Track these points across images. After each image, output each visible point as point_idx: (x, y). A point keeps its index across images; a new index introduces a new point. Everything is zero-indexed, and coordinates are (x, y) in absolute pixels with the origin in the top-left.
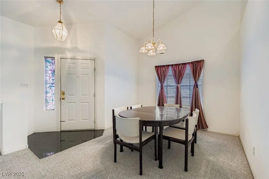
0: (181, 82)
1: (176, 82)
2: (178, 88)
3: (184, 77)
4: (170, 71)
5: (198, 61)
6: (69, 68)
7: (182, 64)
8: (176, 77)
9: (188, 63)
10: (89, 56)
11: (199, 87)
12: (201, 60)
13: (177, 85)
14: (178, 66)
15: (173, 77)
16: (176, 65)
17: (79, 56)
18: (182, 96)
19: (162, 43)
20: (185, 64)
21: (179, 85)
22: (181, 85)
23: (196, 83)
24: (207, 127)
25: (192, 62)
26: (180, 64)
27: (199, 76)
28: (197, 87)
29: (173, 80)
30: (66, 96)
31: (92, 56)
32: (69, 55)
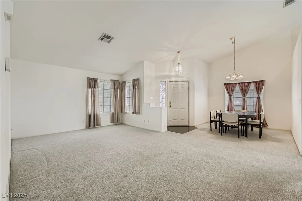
0: (247, 94)
1: (243, 95)
2: (244, 99)
3: (249, 91)
4: (237, 87)
5: (260, 81)
6: (174, 87)
7: (248, 82)
8: (242, 92)
9: (252, 82)
10: (185, 79)
11: (261, 98)
12: (263, 81)
13: (243, 97)
14: (244, 84)
15: (240, 92)
16: (242, 83)
17: (179, 79)
18: (248, 105)
19: (241, 75)
20: (250, 83)
21: (245, 97)
22: (246, 97)
23: (259, 95)
24: (268, 126)
25: (255, 81)
26: (246, 83)
27: (261, 91)
28: (260, 99)
29: (240, 94)
30: (172, 104)
31: (187, 80)
32: (173, 79)
